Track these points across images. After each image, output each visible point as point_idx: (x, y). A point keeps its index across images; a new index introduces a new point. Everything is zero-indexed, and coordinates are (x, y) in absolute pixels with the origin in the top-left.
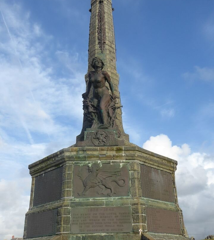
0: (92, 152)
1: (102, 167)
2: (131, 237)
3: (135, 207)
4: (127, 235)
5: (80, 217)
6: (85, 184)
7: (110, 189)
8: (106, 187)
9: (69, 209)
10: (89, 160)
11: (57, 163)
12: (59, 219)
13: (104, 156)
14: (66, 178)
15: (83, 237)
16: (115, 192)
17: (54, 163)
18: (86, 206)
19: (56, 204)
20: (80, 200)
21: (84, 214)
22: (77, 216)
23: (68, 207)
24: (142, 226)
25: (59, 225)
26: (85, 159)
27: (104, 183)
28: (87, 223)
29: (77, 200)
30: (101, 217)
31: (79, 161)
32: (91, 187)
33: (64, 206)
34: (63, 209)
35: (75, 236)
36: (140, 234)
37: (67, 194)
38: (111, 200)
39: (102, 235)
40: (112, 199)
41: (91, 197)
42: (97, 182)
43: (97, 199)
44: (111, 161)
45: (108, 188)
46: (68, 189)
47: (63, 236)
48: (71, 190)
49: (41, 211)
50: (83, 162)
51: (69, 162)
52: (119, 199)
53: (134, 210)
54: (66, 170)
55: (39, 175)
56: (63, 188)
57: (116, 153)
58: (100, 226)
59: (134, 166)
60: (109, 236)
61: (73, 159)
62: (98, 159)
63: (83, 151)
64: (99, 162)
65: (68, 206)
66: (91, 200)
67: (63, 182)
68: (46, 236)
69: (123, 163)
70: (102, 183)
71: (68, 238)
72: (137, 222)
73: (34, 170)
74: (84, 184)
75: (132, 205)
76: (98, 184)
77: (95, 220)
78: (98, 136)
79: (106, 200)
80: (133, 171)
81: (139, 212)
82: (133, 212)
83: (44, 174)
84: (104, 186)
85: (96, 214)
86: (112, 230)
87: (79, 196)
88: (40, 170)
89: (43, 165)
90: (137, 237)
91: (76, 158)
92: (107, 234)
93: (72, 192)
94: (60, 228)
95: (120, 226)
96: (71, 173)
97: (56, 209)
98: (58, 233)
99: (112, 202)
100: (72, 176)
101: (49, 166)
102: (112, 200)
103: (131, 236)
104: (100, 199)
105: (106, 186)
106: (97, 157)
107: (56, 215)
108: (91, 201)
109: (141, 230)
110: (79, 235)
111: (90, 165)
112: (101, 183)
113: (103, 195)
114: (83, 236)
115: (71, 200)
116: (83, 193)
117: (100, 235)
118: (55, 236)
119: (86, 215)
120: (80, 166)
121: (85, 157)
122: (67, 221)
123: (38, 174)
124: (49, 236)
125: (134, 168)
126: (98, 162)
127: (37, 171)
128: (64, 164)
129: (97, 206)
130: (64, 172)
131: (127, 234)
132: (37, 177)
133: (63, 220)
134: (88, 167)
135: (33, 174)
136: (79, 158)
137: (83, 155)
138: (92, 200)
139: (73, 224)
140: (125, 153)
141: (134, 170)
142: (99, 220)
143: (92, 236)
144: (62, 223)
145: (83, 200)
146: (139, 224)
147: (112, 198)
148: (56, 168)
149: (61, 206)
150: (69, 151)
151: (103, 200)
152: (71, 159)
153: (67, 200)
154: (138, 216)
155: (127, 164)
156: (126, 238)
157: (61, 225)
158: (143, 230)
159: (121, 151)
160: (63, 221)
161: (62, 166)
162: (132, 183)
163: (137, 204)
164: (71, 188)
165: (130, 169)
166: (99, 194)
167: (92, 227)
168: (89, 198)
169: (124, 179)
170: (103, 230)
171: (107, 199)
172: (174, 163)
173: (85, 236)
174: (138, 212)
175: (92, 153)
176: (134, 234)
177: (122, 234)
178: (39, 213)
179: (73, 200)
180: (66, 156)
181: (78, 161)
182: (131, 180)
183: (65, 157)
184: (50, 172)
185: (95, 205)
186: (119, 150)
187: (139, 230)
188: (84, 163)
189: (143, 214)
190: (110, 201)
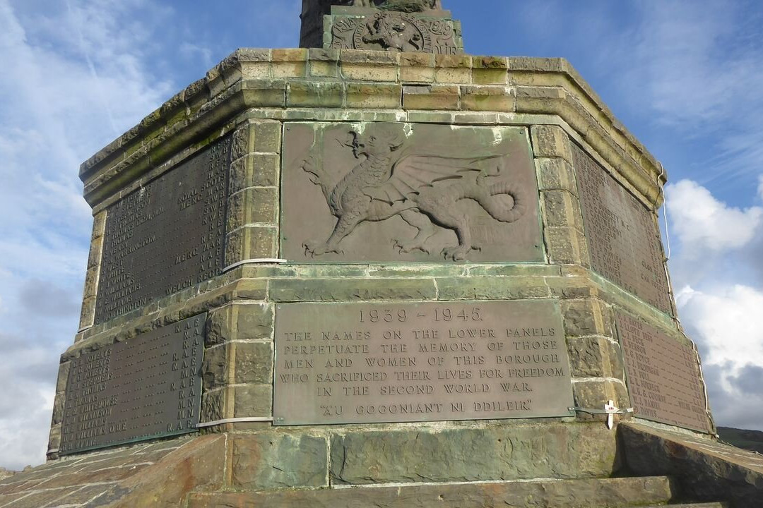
0: (369, 70)
1: (411, 136)
2: (568, 439)
3: (576, 306)
4: (552, 430)
5: (321, 348)
6: (339, 206)
7: (452, 232)
8: (434, 220)
9: (265, 309)
10: (353, 103)
11: (205, 124)
12: (216, 359)
13: (425, 91)
14: (250, 177)
15: (336, 440)
16: (479, 245)
17: (191, 125)
18: (349, 298)
19: (199, 295)
20: (314, 275)
21: (342, 336)
22: (307, 344)
23: (261, 303)
24: (615, 389)
25: (212, 385)
26: (335, 101)
27: (427, 204)
28: (357, 375)
29: (303, 272)
30: (422, 349)
31: (308, 110)
32: (365, 220)
33: (240, 298)
34: (235, 312)
35: (295, 438)
36: (611, 424)
37: (253, 244)
38: (462, 276)
39: (431, 431)
40: (464, 269)
41: (369, 259)
42: (394, 197)
43: (396, 269)
44: (454, 115)
45: (446, 227)
46: (257, 225)
47: (236, 437)
48: (274, 229)
49: (127, 336)
50: (328, 114)
51: (262, 110)
52: (498, 271)
53: (576, 317)
54: (247, 144)
55: (125, 197)
56: (231, 221)
57: (477, 81)
58: (420, 391)
59: (553, 139)
60: (468, 439)
61: (280, 99)
62: (393, 102)
63: (330, 62)
64: (400, 115)
65: (262, 298)
66: (368, 273)
67: (235, 197)
68: (150, 441)
69: (502, 128)
70: (416, 201)
71: (261, 444)
72: (595, 370)
73: (102, 180)
74: (332, 206)
75: (564, 297)
76: (398, 205)
77: (393, 363)
78: (383, 33)
79: (437, 273)
80: (548, 160)
81: (594, 329)
82: (571, 325)
83: (143, 190)
84: (425, 216)
85: (397, 335)
86: (478, 407)
87: (309, 253)
88: (128, 175)
89: (143, 147)
90: (597, 436)
91: (297, 91)
92: (454, 428)
93: (275, 238)
94: (217, 398)
95: (516, 388)
96: (273, 158)
97: (199, 313)
98: (211, 423)
99: (467, 282)
100: (274, 170)
101: (168, 147)
102: (468, 276)
103: (570, 433)
104: (410, 269)
105: (435, 214)
106: (393, 92)
107: (199, 340)
108: (368, 277)
109: (611, 408)
110: (318, 433)
111: (359, 128)
112: (414, 205)
113: (423, 254)
114: (336, 435)
115: (274, 272)
116: (328, 242)
117: (418, 434)
118: (191, 439)
119: (348, 337)
120: (316, 128)
121: (337, 92)
122: (255, 366)
123: (121, 194)
124: (162, 439)
125: (552, 148)
126: (394, 114)
127: (114, 178)
128: (239, 120)
129: (402, 297)
130: (240, 156)
131: (550, 426)
132: (113, 208)
133: (237, 362)
134: (352, 137)
135: (98, 195)
136: (310, 92)
137: (328, 83)
138: (371, 274)
139: (284, 378)
140: (514, 85)
141: (556, 157)
142: (412, 362)
143: (382, 437)
144: (232, 374)
145: (330, 274)
146: (600, 379)
147: (467, 267)
148: (200, 147)
149: (225, 296)
150: (263, 62)
151: (427, 273)
152: (273, 98)
153: (255, 273)
154: (595, 343)
155: (522, 132)
156: (548, 442)
157: (224, 383)
158: (621, 407)
159: (496, 73)
160: (233, 365)
161: (229, 134)
162: (548, 208)
163: (584, 293)
164: (273, 221)
165: (536, 151)
166: (407, 248)
167: (383, 392)
168: (360, 267)
169: (513, 190)
170: (434, 409)
171: (445, 273)
172: (658, 175)
173: (349, 438)
174: (589, 329)
175: (369, 77)
176: (584, 426)
177: (525, 427)
178: (116, 341)
179: (282, 274)
180: (249, 82)
181: (303, 110)
182: (546, 196)
183: (244, 87)
184: (172, 173)
185: (391, 294)
186: (489, 67)
187: (607, 407)
188: (334, 117)
189: (609, 339)
190: (461, 280)
